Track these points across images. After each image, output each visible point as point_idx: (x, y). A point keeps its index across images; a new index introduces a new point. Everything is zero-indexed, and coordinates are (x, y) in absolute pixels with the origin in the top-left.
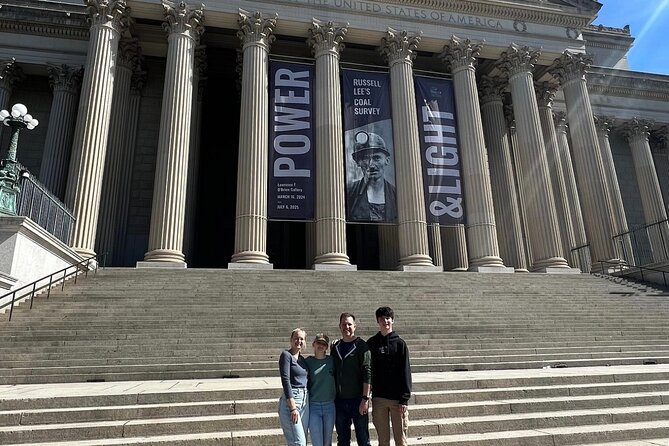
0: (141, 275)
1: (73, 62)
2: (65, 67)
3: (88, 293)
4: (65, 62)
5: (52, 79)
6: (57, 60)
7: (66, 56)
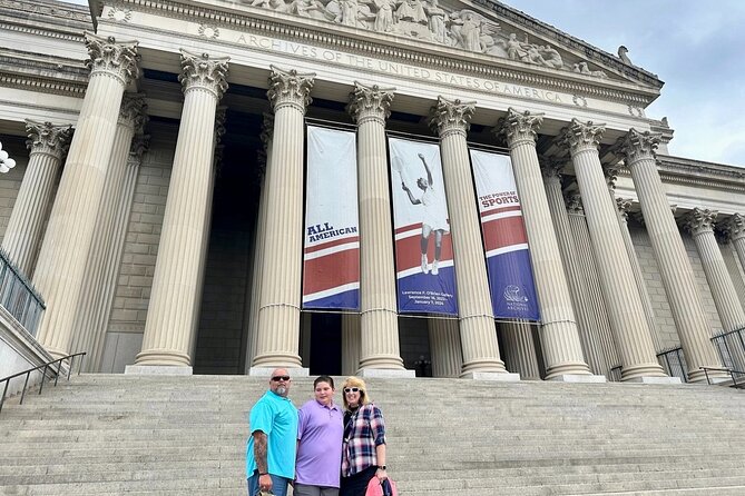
0: (135, 383)
1: (60, 121)
2: (49, 125)
3: (60, 406)
4: (49, 120)
5: (30, 139)
6: (40, 117)
7: (51, 114)
